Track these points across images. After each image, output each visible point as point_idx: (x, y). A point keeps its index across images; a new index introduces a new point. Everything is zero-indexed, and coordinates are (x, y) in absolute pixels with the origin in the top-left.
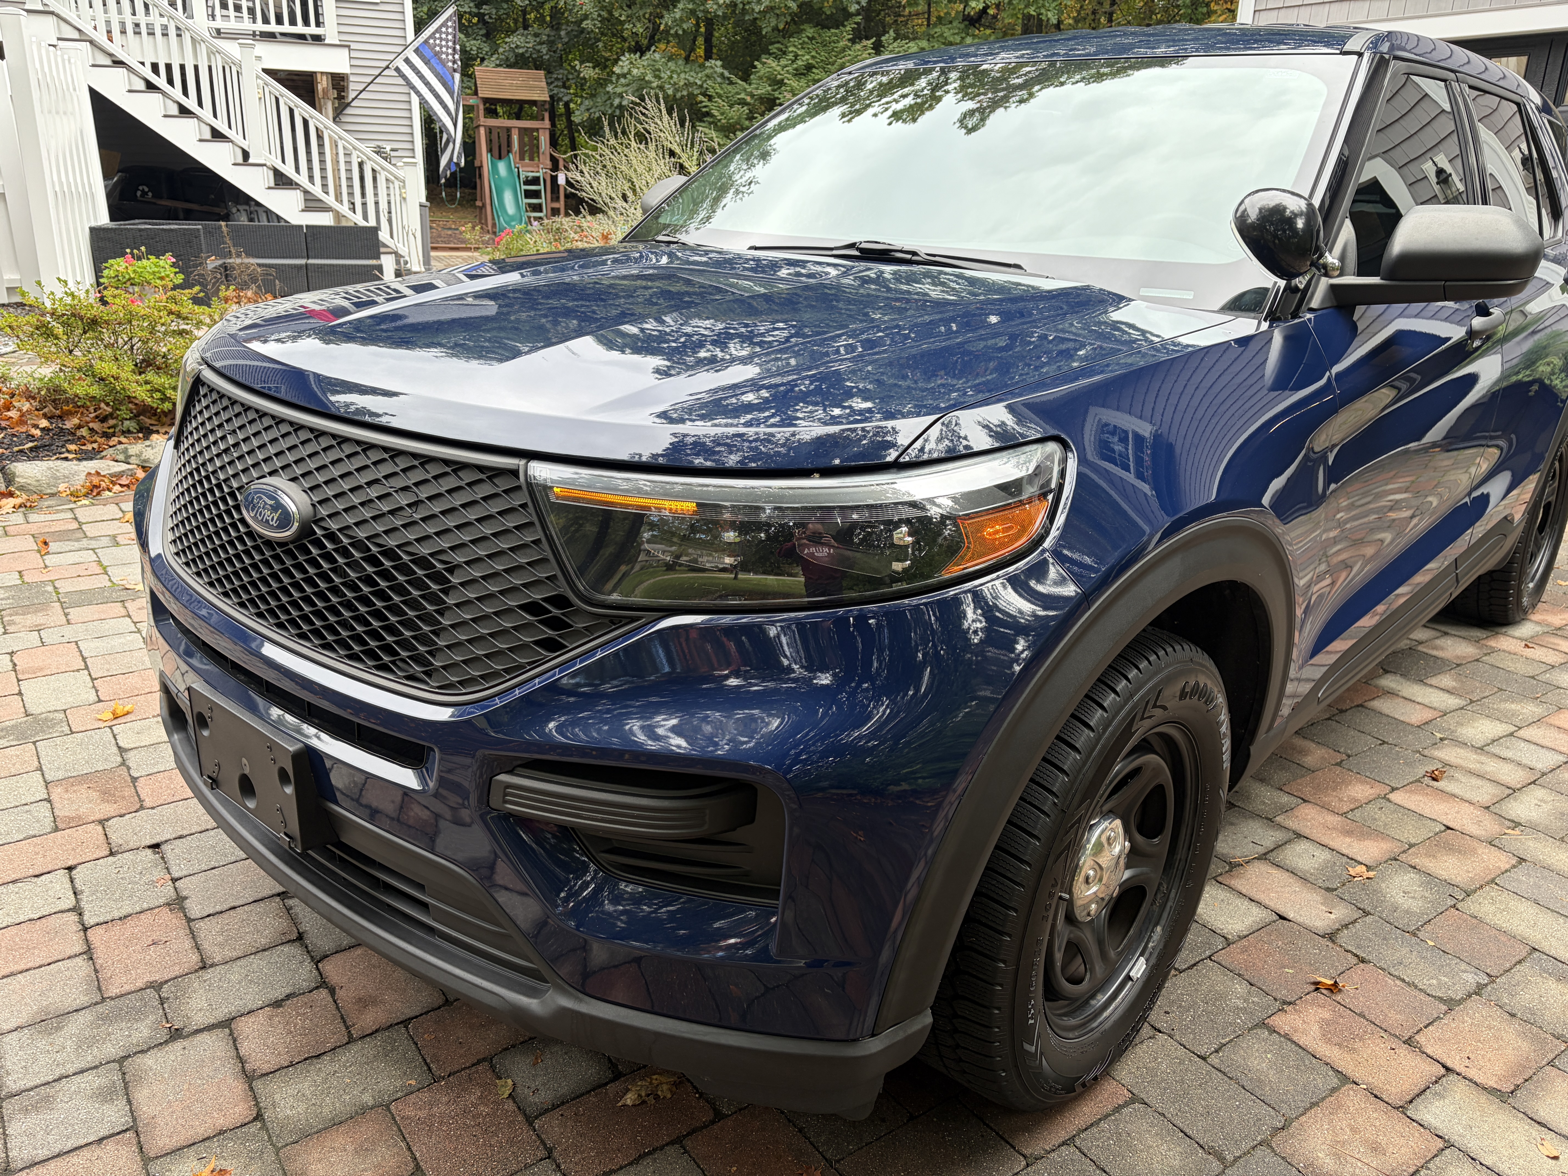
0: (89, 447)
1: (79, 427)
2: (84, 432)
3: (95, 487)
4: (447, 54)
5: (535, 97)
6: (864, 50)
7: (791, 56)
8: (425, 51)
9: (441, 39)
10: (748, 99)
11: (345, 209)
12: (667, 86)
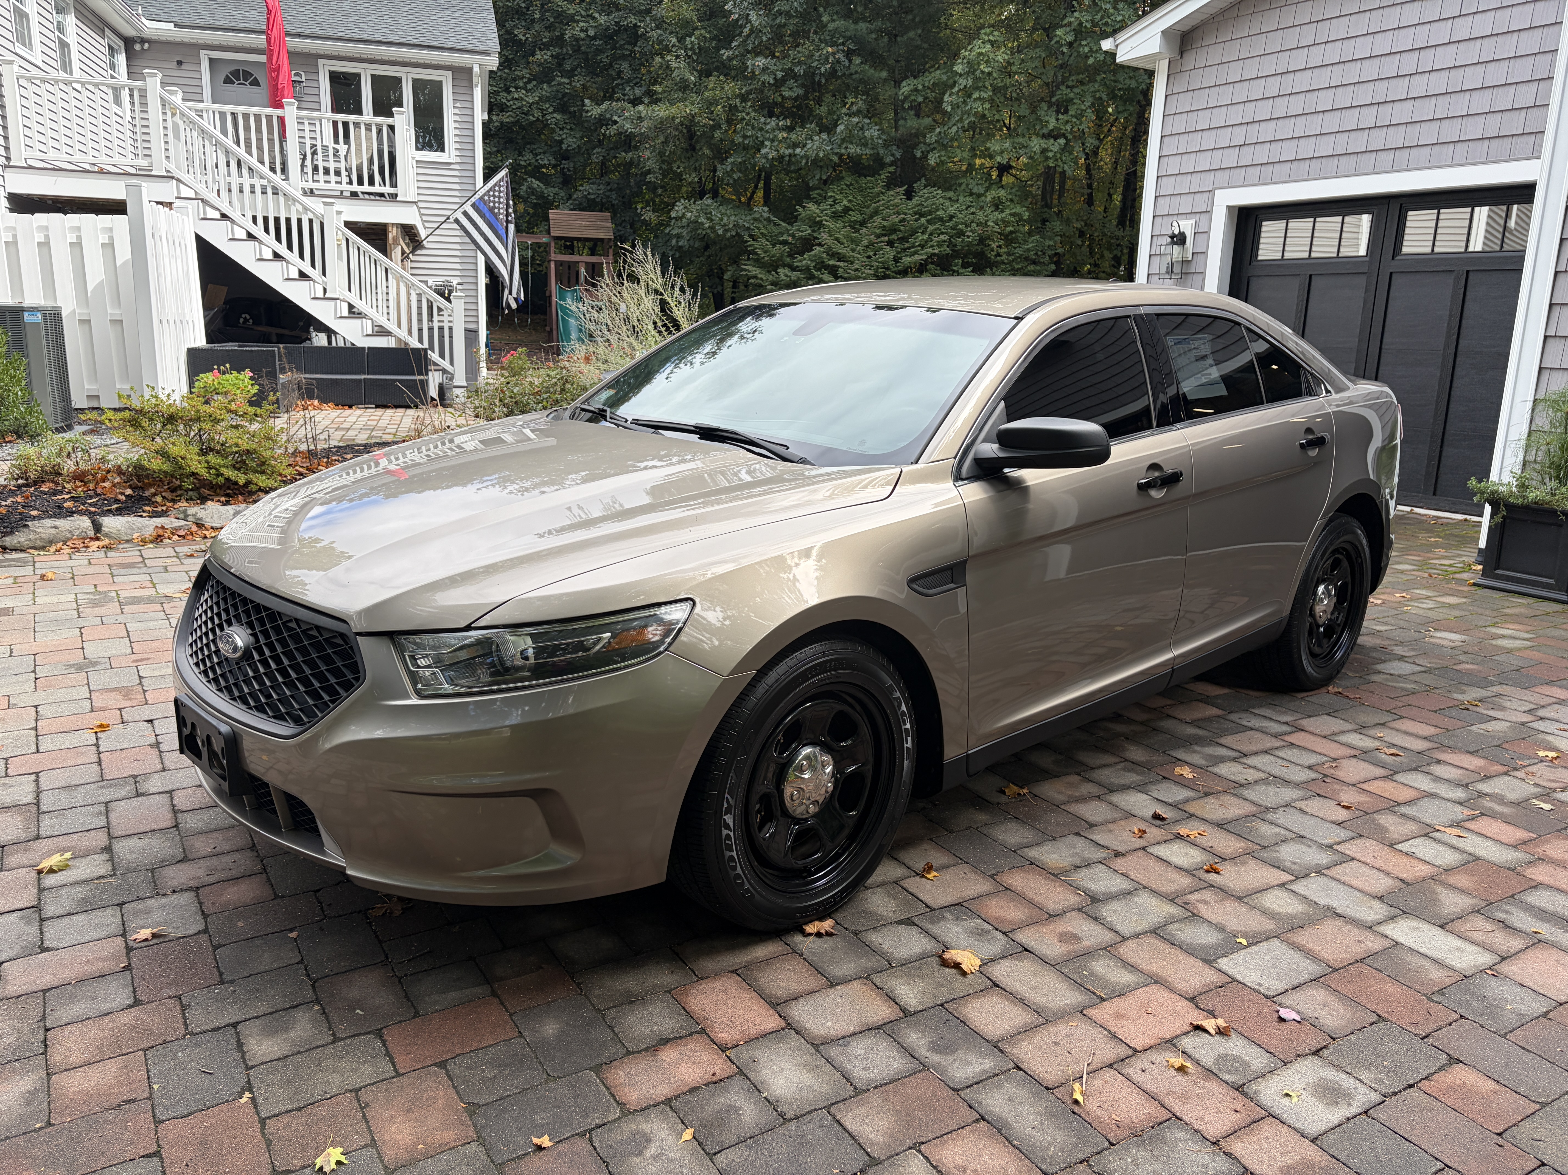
0: (160, 509)
1: (155, 495)
2: (159, 499)
3: (159, 536)
4: (499, 208)
5: (601, 235)
6: (896, 196)
7: (830, 201)
8: (482, 206)
9: (494, 196)
10: (790, 239)
11: (403, 334)
12: (717, 227)
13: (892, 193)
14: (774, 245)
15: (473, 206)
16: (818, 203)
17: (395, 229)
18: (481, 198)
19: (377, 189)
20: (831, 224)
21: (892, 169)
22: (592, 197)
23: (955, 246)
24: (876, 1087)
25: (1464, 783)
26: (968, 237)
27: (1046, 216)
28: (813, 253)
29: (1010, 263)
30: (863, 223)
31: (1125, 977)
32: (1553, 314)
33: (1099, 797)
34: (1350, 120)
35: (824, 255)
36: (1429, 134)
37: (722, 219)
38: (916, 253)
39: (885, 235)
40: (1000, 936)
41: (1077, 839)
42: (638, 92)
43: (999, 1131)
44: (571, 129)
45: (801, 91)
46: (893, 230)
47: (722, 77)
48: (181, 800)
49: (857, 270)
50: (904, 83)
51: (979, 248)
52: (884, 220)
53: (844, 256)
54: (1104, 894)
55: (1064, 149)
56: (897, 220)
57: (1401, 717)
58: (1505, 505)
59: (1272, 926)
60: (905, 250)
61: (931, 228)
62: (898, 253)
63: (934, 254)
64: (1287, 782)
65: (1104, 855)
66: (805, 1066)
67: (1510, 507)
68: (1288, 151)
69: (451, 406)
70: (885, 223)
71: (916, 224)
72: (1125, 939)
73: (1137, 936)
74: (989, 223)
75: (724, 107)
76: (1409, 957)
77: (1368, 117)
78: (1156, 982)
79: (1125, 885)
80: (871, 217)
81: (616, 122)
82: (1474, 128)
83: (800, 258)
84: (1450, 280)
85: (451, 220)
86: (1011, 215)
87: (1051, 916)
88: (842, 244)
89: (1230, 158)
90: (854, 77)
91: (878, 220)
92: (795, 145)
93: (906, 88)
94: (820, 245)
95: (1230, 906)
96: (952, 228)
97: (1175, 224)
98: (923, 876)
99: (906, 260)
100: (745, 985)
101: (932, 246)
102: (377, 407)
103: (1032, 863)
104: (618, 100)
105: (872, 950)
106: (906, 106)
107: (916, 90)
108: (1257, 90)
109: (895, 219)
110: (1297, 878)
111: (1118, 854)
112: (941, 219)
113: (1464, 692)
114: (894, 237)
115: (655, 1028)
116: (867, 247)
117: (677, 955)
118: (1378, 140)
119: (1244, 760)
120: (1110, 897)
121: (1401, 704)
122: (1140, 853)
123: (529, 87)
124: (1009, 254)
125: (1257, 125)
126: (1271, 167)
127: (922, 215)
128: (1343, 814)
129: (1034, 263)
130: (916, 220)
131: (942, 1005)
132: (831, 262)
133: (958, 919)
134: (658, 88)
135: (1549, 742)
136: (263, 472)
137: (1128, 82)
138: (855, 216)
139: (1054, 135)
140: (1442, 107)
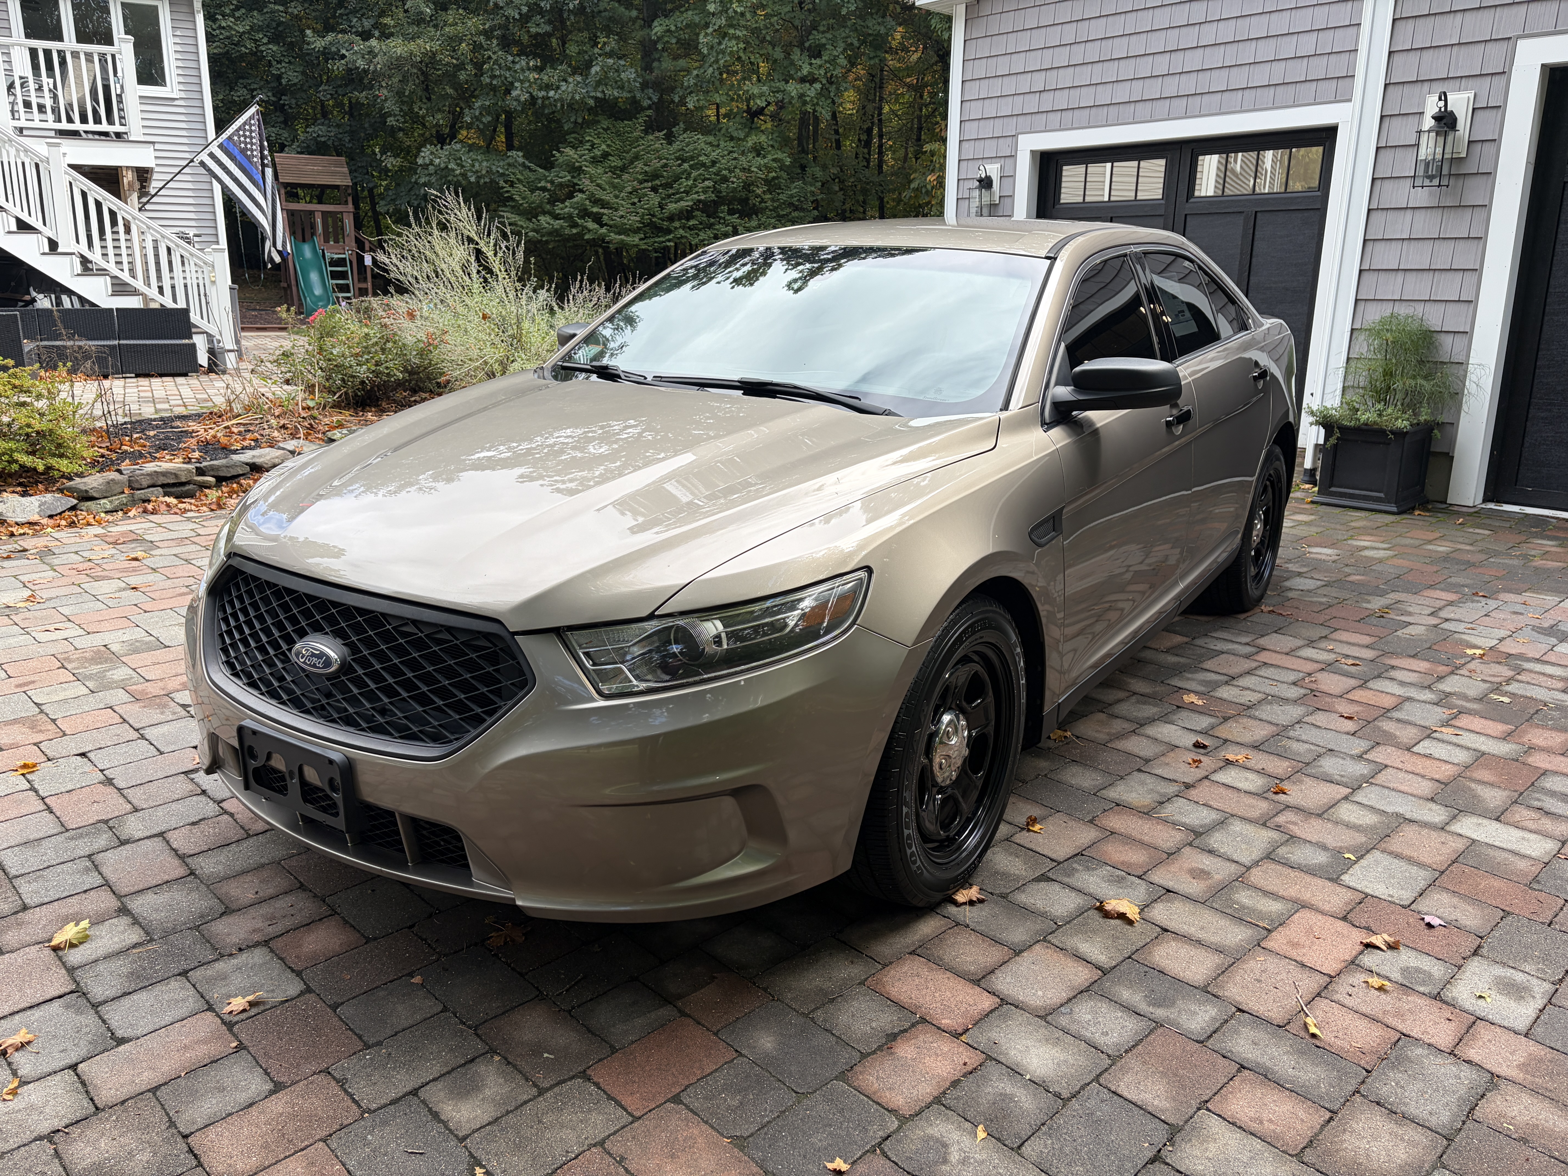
4: (252, 150)
5: (338, 182)
6: (656, 141)
7: (588, 146)
8: (231, 147)
9: (245, 137)
10: (549, 186)
11: (153, 292)
12: (469, 174)
13: (651, 137)
14: (532, 191)
15: (221, 146)
16: (574, 147)
17: (130, 173)
18: (230, 138)
19: (104, 127)
20: (590, 170)
21: (649, 112)
22: (323, 139)
23: (721, 192)
24: (1126, 1052)
25: (1426, 684)
26: (733, 183)
27: (804, 161)
28: (575, 200)
29: (775, 209)
30: (623, 169)
31: (1274, 907)
32: (1367, 249)
33: (1134, 731)
34: (1145, 67)
35: (587, 202)
36: (1219, 81)
37: (473, 166)
38: (681, 199)
39: (646, 181)
40: (1138, 881)
41: (1142, 776)
42: (367, 24)
43: (1266, 1076)
44: (290, 62)
45: (548, 28)
46: (655, 176)
47: (461, 11)
48: (180, 840)
49: (622, 217)
50: (656, 23)
51: (743, 194)
52: (646, 165)
53: (608, 203)
54: (1201, 826)
55: (820, 94)
56: (658, 165)
57: (1336, 630)
58: (1338, 428)
59: (1364, 839)
60: (669, 196)
61: (694, 174)
62: (663, 199)
63: (699, 201)
64: (1286, 700)
65: (1177, 788)
66: (1047, 1040)
67: (1343, 429)
68: (1087, 97)
69: (224, 372)
70: (647, 168)
71: (679, 170)
72: (1249, 868)
73: (1256, 863)
74: (753, 169)
75: (469, 44)
76: (1491, 852)
77: (1162, 65)
78: (1303, 907)
79: (1214, 816)
80: (632, 162)
81: (343, 57)
82: (1261, 76)
83: (561, 206)
84: (1240, 220)
85: (196, 163)
86: (774, 160)
87: (1170, 854)
88: (604, 190)
89: (1032, 104)
90: (603, 14)
91: (639, 165)
92: (548, 87)
93: (658, 28)
94: (581, 191)
95: (1316, 823)
96: (715, 174)
97: (982, 168)
98: (1029, 830)
99: (672, 207)
100: (934, 966)
101: (697, 192)
102: (138, 376)
103: (1118, 805)
104: (344, 31)
105: (1028, 912)
106: (660, 46)
107: (669, 31)
108: (1054, 36)
109: (656, 164)
110: (1354, 790)
111: (1188, 786)
112: (703, 165)
113: (1369, 602)
114: (658, 182)
115: (874, 1025)
116: (631, 193)
117: (845, 943)
118: (1171, 87)
119: (1235, 683)
120: (1210, 829)
121: (1328, 617)
122: (1206, 783)
123: (237, 14)
124: (773, 200)
125: (1055, 72)
126: (1070, 113)
127: (684, 161)
128: (1350, 726)
129: (796, 209)
130: (680, 165)
131: (1130, 957)
132: (595, 210)
133: (1088, 869)
134: (388, 21)
135: (1467, 642)
136: (61, 456)
137: (877, 27)
138: (615, 162)
139: (810, 80)
140: (1230, 55)
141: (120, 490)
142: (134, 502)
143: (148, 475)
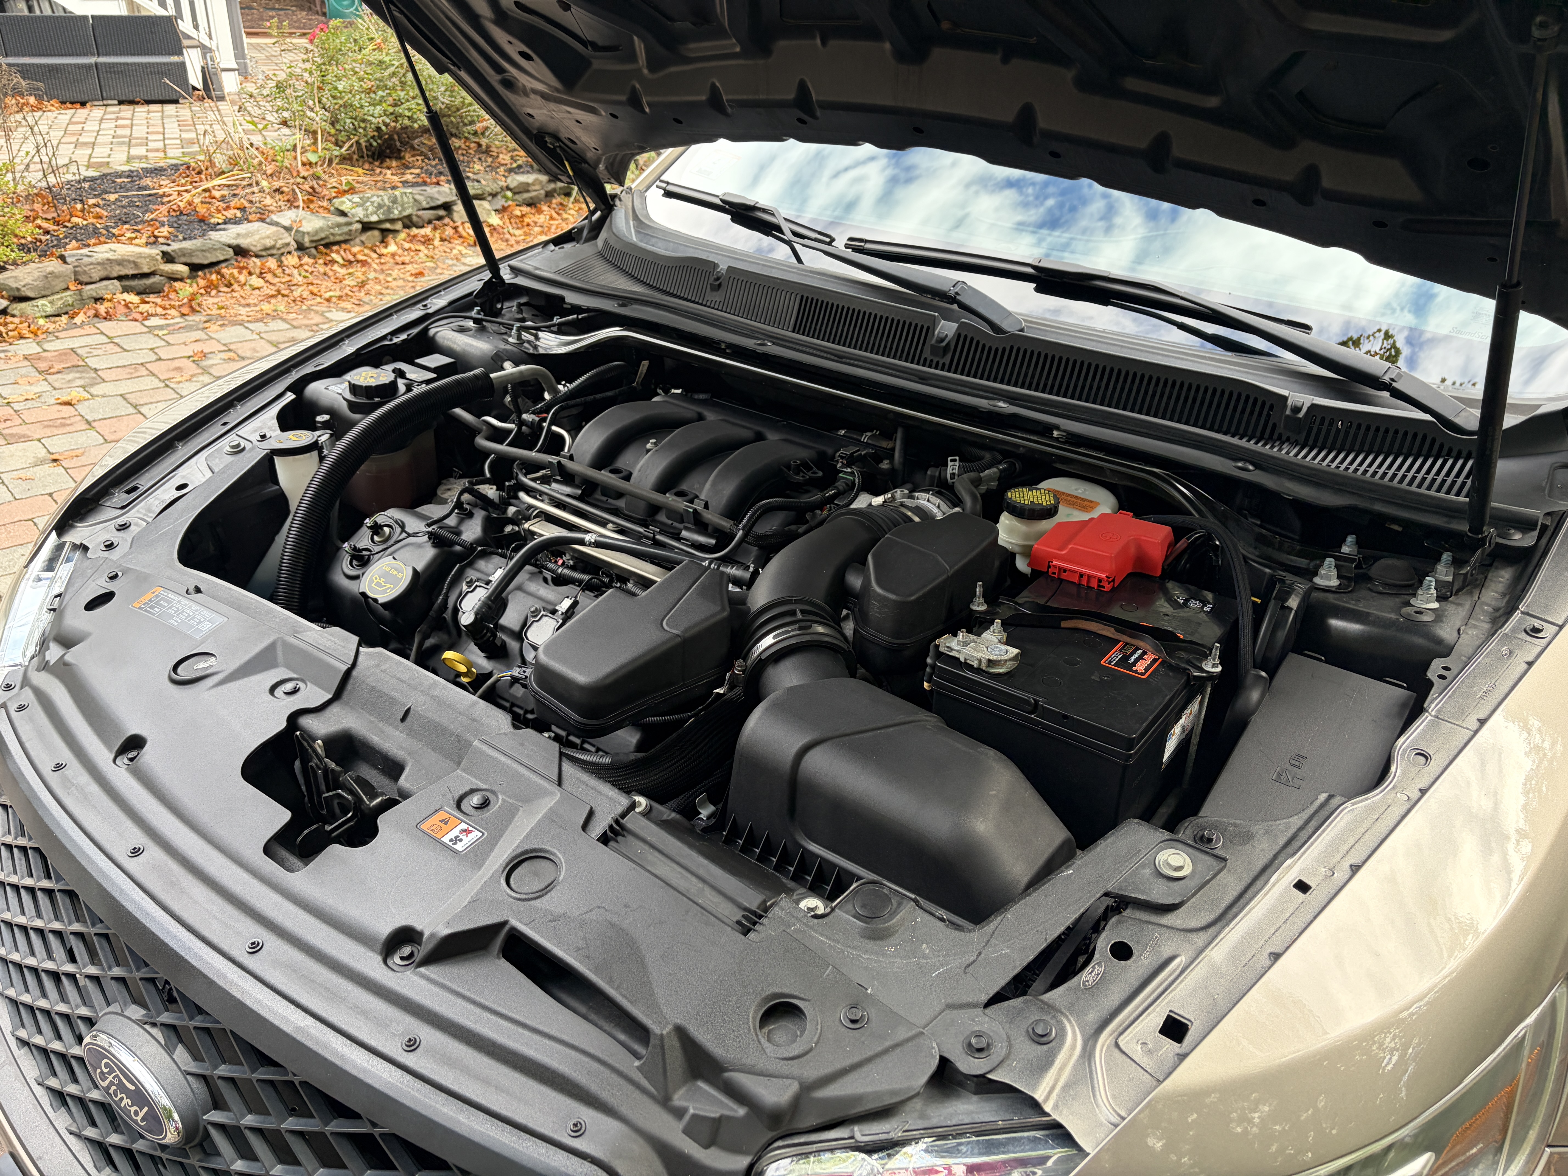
69: (222, 99)
102: (121, 103)
141: (64, 286)
142: (82, 301)
143: (99, 264)
